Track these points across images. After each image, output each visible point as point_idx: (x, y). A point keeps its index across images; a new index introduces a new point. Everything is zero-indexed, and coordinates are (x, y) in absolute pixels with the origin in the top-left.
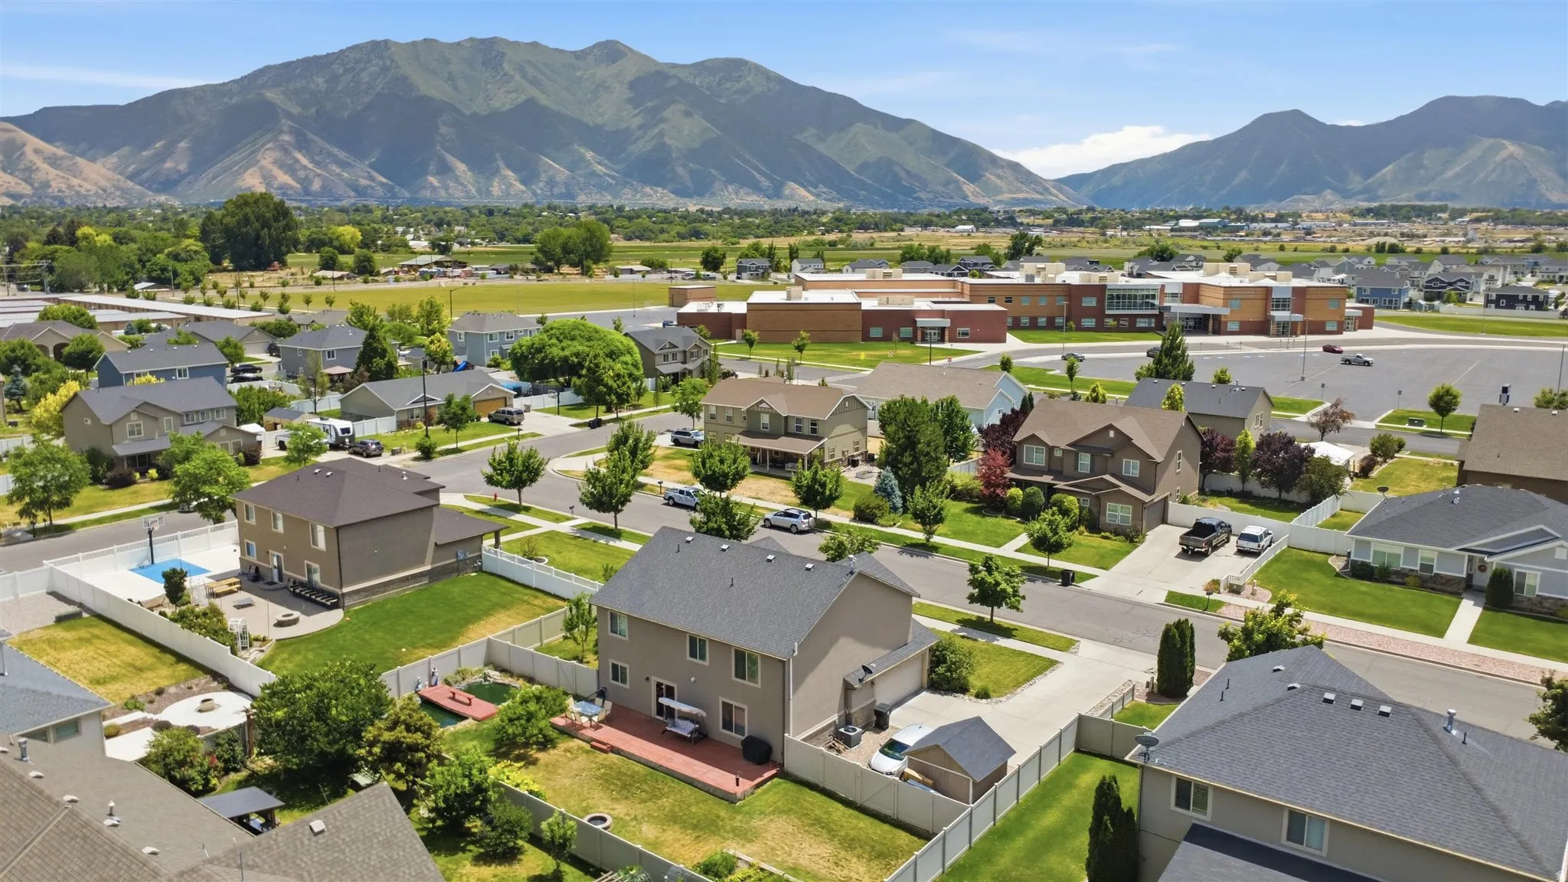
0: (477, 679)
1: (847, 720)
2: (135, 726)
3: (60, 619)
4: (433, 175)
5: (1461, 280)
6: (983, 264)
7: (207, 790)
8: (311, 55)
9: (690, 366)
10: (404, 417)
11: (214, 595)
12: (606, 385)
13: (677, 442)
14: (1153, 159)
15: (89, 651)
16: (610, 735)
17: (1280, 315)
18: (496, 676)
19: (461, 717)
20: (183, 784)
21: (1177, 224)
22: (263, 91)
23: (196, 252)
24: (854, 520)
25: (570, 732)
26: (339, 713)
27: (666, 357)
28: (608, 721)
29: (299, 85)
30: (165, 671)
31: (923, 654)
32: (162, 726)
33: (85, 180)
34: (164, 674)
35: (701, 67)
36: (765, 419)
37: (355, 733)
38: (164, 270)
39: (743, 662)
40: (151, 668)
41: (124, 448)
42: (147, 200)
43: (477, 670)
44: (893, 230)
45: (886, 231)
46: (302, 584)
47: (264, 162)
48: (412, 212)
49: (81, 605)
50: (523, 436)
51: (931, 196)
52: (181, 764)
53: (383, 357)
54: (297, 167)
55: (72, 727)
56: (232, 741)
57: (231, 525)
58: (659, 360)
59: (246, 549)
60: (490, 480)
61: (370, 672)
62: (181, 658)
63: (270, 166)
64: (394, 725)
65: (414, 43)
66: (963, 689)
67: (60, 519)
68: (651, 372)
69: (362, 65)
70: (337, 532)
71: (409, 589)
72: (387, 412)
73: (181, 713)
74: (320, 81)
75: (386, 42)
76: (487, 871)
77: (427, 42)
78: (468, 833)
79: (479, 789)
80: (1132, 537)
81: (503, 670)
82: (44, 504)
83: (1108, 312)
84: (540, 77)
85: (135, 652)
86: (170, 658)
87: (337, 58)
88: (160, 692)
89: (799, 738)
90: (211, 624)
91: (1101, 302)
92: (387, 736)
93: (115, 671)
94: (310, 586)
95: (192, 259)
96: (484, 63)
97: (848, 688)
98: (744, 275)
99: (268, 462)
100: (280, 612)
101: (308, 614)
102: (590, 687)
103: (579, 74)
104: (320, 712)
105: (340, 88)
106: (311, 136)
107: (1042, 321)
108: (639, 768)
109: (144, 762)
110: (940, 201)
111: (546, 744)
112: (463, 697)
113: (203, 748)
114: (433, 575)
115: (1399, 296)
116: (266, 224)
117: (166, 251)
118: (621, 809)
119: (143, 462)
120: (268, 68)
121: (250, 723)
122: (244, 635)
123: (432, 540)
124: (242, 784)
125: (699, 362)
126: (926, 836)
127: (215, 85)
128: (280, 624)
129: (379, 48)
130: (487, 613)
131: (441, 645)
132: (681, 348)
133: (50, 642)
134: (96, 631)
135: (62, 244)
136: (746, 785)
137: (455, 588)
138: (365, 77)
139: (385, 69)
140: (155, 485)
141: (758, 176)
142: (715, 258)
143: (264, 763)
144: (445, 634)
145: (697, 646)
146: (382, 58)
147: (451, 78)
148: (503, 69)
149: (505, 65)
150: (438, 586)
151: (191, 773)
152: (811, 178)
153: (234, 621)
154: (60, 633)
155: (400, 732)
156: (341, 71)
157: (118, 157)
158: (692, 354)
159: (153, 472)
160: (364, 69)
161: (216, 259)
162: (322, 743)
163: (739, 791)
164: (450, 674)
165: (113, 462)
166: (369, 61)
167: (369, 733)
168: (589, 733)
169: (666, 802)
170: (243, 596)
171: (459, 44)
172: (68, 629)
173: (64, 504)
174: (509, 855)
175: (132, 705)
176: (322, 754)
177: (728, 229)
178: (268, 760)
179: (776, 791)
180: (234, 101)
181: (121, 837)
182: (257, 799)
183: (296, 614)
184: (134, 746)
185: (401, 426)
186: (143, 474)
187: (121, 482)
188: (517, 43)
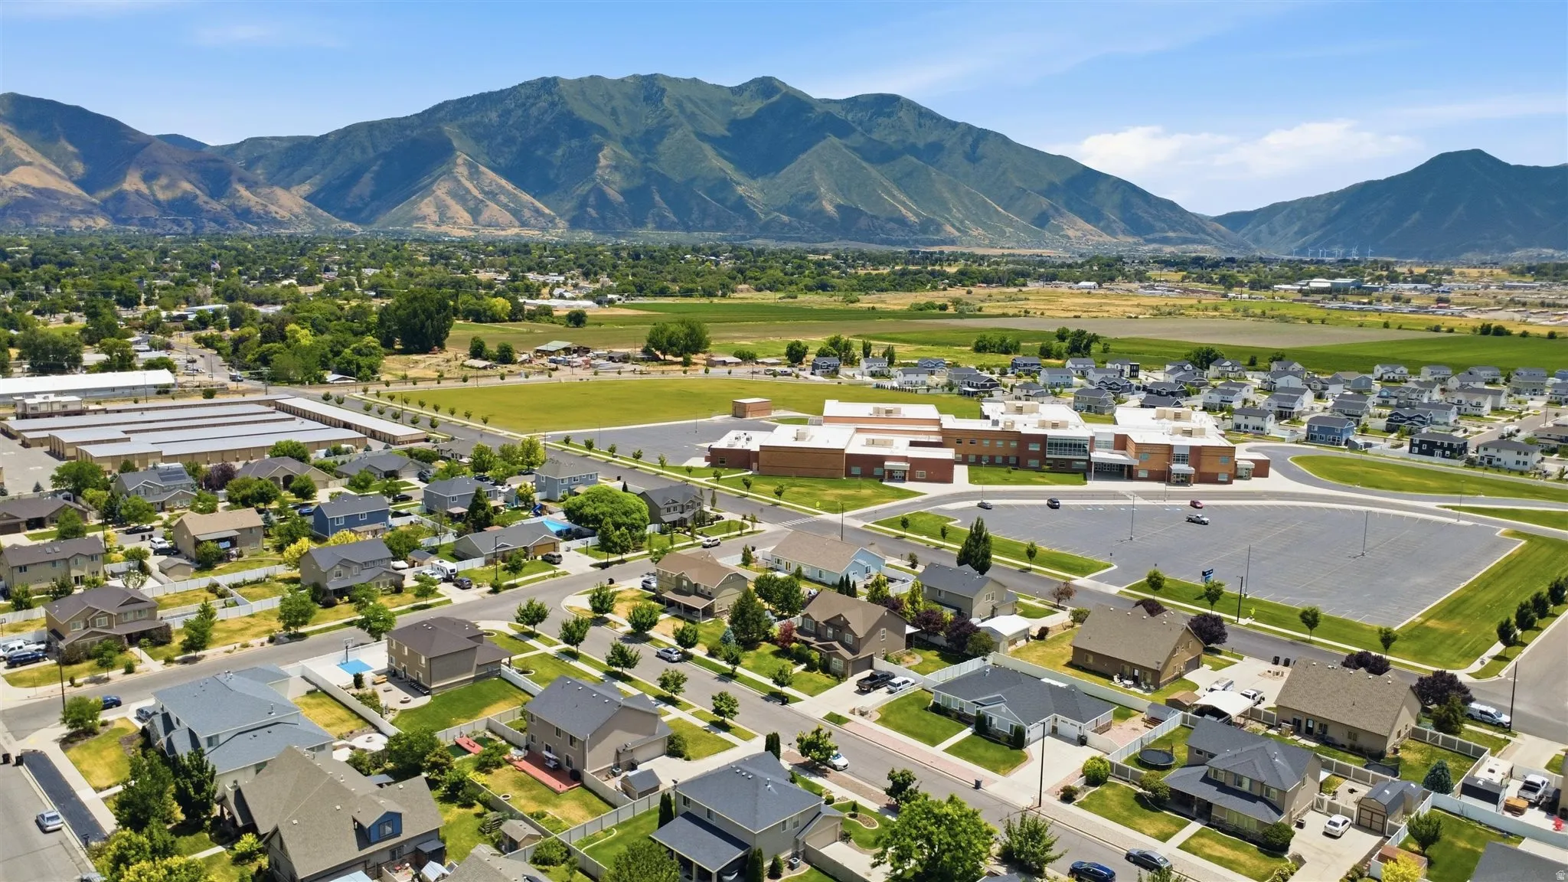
0: (481, 735)
1: (618, 766)
2: (342, 746)
3: (309, 693)
4: (592, 207)
5: (1419, 416)
6: (1032, 365)
7: (368, 774)
8: (486, 91)
9: (685, 515)
10: (490, 558)
11: (374, 683)
12: (613, 542)
13: (644, 587)
14: (1318, 197)
15: (320, 710)
16: (525, 765)
17: (1178, 468)
18: (489, 734)
19: (469, 752)
20: (361, 771)
21: (1308, 284)
22: (441, 125)
23: (374, 348)
24: (708, 655)
25: (509, 762)
26: (417, 749)
27: (669, 510)
28: (525, 758)
29: (474, 119)
30: (353, 722)
31: (664, 739)
32: (352, 748)
33: (280, 207)
34: (353, 724)
35: (854, 103)
36: (685, 583)
37: (422, 756)
38: (349, 362)
39: (572, 740)
40: (348, 721)
41: (333, 584)
42: (334, 226)
43: (482, 732)
44: (1015, 285)
45: (1008, 286)
46: (414, 681)
47: (439, 193)
48: (566, 253)
49: (316, 685)
50: (558, 575)
51: (1079, 234)
52: (361, 764)
53: (483, 509)
54: (469, 197)
55: (322, 747)
56: (378, 756)
57: (383, 645)
58: (663, 512)
59: (390, 660)
60: (518, 620)
61: (431, 733)
62: (360, 717)
63: (444, 197)
64: (436, 755)
65: (581, 80)
66: (681, 756)
67: (302, 630)
68: (655, 518)
69: (531, 101)
70: (430, 660)
71: (462, 686)
72: (481, 555)
73: (360, 742)
74: (494, 116)
75: (555, 79)
76: (462, 810)
77: (593, 79)
78: (458, 796)
79: (461, 781)
80: (840, 677)
81: (493, 732)
82: (297, 624)
83: (1048, 456)
84: (697, 111)
85: (341, 712)
86: (355, 716)
87: (509, 95)
88: (351, 732)
89: (589, 773)
90: (371, 700)
91: (1043, 448)
92: (433, 759)
93: (334, 721)
94: (417, 682)
95: (371, 354)
96: (646, 99)
97: (618, 753)
98: (817, 372)
99: (408, 590)
100: (403, 695)
101: (415, 697)
102: (523, 744)
103: (734, 109)
104: (410, 747)
105: (511, 122)
106: (482, 168)
107: (999, 460)
108: (530, 778)
109: (347, 762)
110: (1087, 240)
111: (499, 765)
112: (472, 743)
113: (368, 758)
114: (476, 679)
115: (1341, 435)
116: (430, 316)
117: (352, 347)
118: (517, 793)
119: (340, 593)
120: (446, 103)
121: (385, 750)
122: (386, 708)
123: (476, 662)
124: (381, 773)
125: (692, 512)
126: (615, 807)
127: (399, 119)
128: (402, 702)
129: (548, 84)
130: (495, 702)
131: (470, 718)
132: (680, 503)
133: (306, 704)
134: (324, 700)
135: (275, 342)
136: (565, 787)
137: (484, 687)
138: (534, 111)
139: (553, 104)
140: (347, 606)
141: (904, 211)
142: (797, 352)
143: (390, 765)
144: (471, 713)
145: (558, 731)
146: (551, 94)
147: (614, 112)
148: (663, 104)
149: (665, 100)
150: (478, 684)
151: (364, 767)
152: (958, 215)
153: (383, 701)
154: (309, 700)
155: (437, 759)
156: (513, 106)
157: (310, 184)
158: (688, 507)
159: (346, 598)
160: (533, 105)
161: (387, 343)
162: (408, 760)
163: (561, 790)
164: (470, 733)
165: (326, 592)
166: (539, 96)
167: (427, 757)
168: (516, 763)
169: (534, 792)
170: (388, 685)
171: (622, 80)
172: (313, 698)
173: (305, 623)
174: (471, 805)
175: (341, 737)
176: (410, 764)
177: (855, 282)
178: (392, 765)
179: (578, 790)
180: (415, 134)
181: (346, 786)
182: (386, 779)
183: (410, 697)
184: (343, 755)
185: (487, 563)
186: (341, 598)
187: (329, 605)
188: (676, 79)
